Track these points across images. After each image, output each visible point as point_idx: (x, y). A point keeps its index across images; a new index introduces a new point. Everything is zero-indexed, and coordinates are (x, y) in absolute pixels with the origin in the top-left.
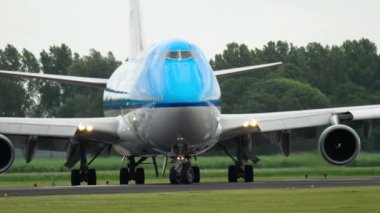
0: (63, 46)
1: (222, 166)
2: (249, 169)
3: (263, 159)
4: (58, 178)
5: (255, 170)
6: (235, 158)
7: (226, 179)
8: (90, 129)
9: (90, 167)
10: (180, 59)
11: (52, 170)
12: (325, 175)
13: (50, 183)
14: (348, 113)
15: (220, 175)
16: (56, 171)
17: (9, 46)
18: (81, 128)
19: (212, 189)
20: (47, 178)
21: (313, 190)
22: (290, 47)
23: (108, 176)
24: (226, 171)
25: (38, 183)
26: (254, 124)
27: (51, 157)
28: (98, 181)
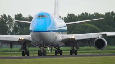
0: (20, 14)
1: (68, 50)
2: (76, 51)
3: (80, 48)
4: (18, 54)
5: (78, 51)
6: (72, 48)
7: (69, 54)
8: (23, 39)
9: (28, 50)
10: (41, 18)
11: (17, 51)
12: (99, 53)
13: (16, 55)
14: (106, 34)
15: (68, 53)
16: (18, 52)
17: (4, 14)
18: (20, 38)
19: (65, 57)
20: (15, 54)
21: (96, 57)
22: (89, 14)
23: (33, 53)
24: (69, 51)
25: (12, 55)
26: (73, 37)
27: (16, 47)
28: (30, 55)
